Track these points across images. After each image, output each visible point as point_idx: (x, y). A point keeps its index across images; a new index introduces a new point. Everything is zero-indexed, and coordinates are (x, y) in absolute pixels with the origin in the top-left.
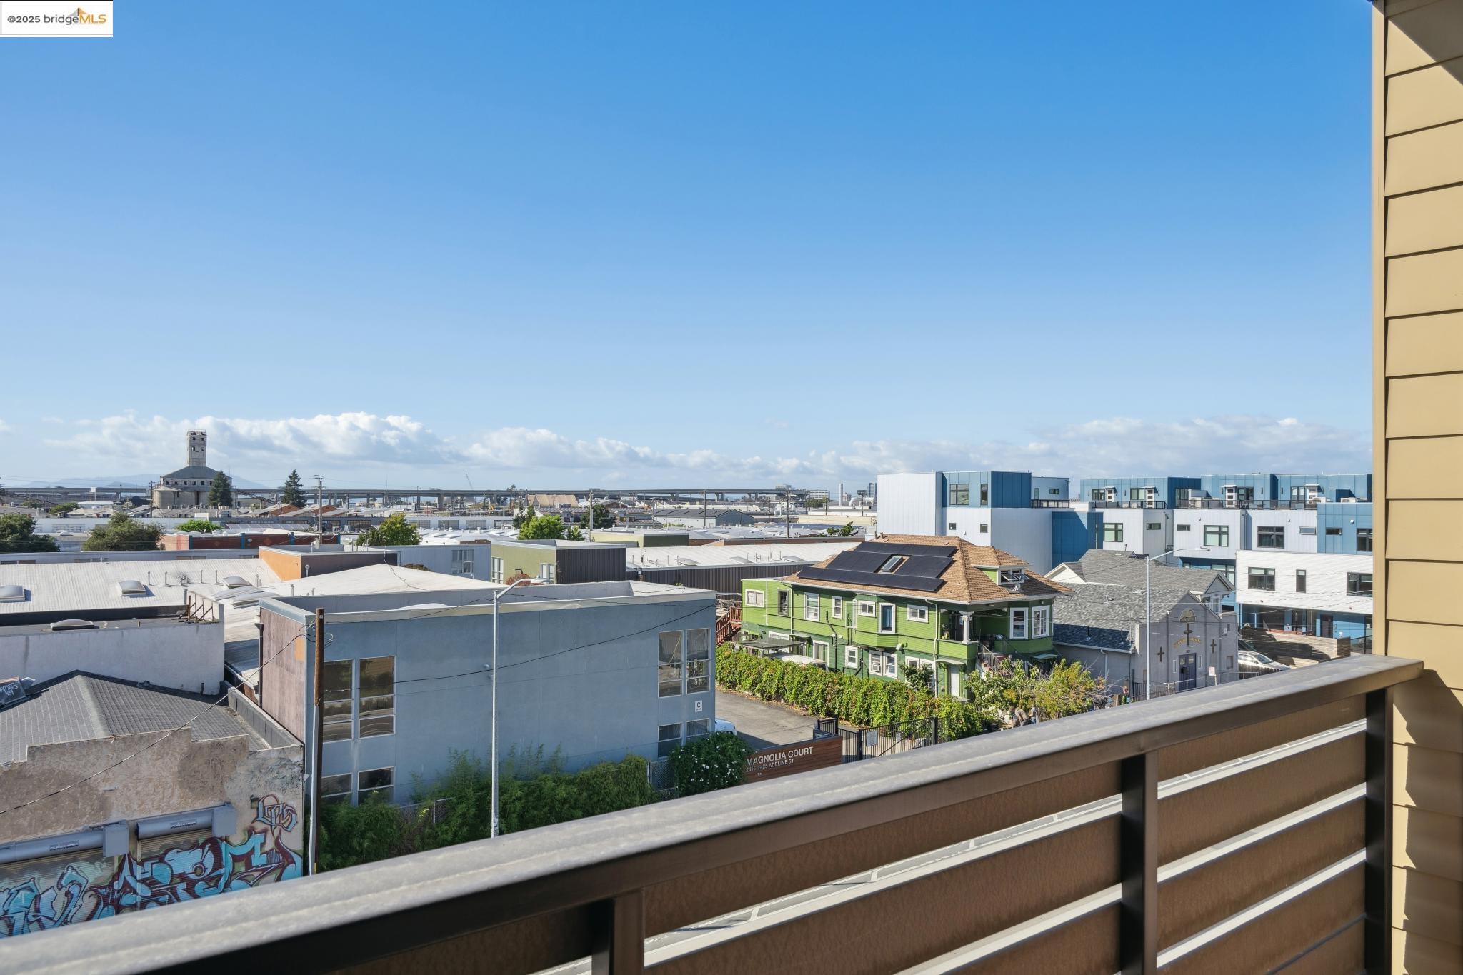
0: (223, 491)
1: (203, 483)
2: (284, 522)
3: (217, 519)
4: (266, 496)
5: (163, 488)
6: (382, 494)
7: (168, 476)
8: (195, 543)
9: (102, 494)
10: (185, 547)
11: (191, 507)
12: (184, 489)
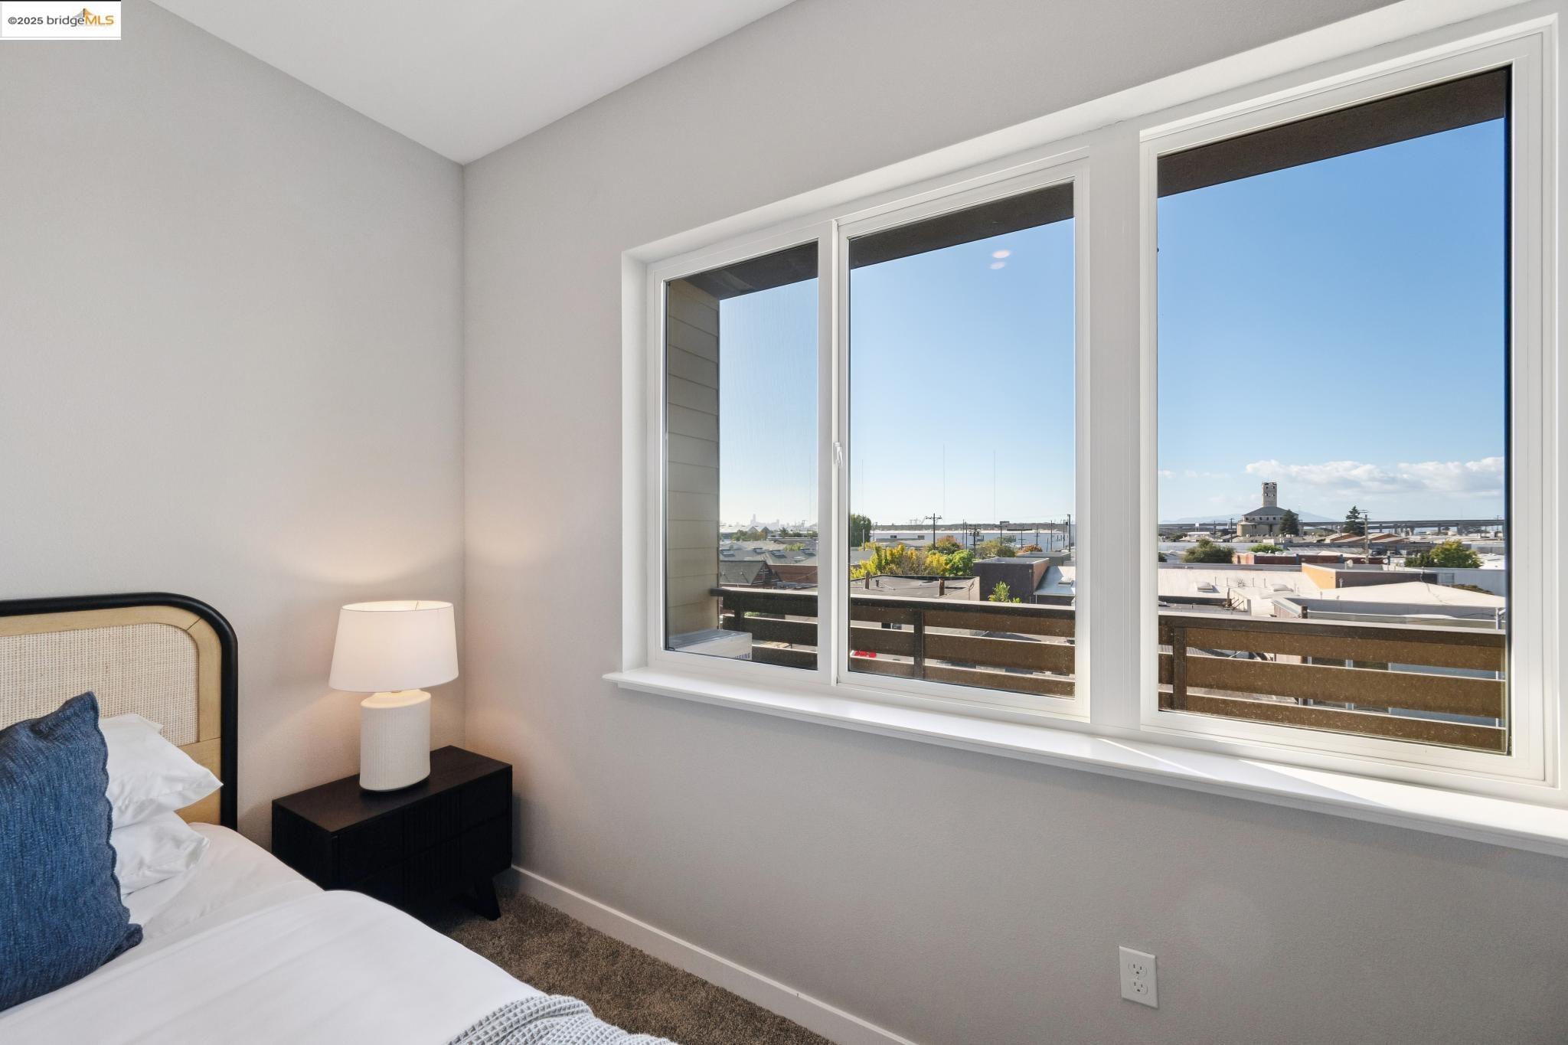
0: (1291, 524)
1: (1274, 518)
2: (1340, 547)
3: (1282, 544)
4: (1330, 527)
5: (1244, 523)
6: (1456, 523)
7: (1248, 514)
8: (1259, 561)
9: (1203, 527)
10: (1252, 562)
11: (1264, 535)
12: (1260, 523)
